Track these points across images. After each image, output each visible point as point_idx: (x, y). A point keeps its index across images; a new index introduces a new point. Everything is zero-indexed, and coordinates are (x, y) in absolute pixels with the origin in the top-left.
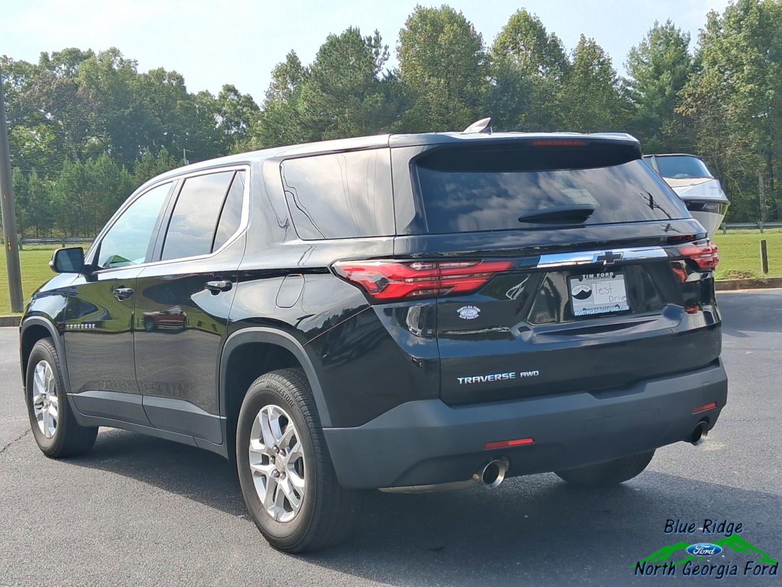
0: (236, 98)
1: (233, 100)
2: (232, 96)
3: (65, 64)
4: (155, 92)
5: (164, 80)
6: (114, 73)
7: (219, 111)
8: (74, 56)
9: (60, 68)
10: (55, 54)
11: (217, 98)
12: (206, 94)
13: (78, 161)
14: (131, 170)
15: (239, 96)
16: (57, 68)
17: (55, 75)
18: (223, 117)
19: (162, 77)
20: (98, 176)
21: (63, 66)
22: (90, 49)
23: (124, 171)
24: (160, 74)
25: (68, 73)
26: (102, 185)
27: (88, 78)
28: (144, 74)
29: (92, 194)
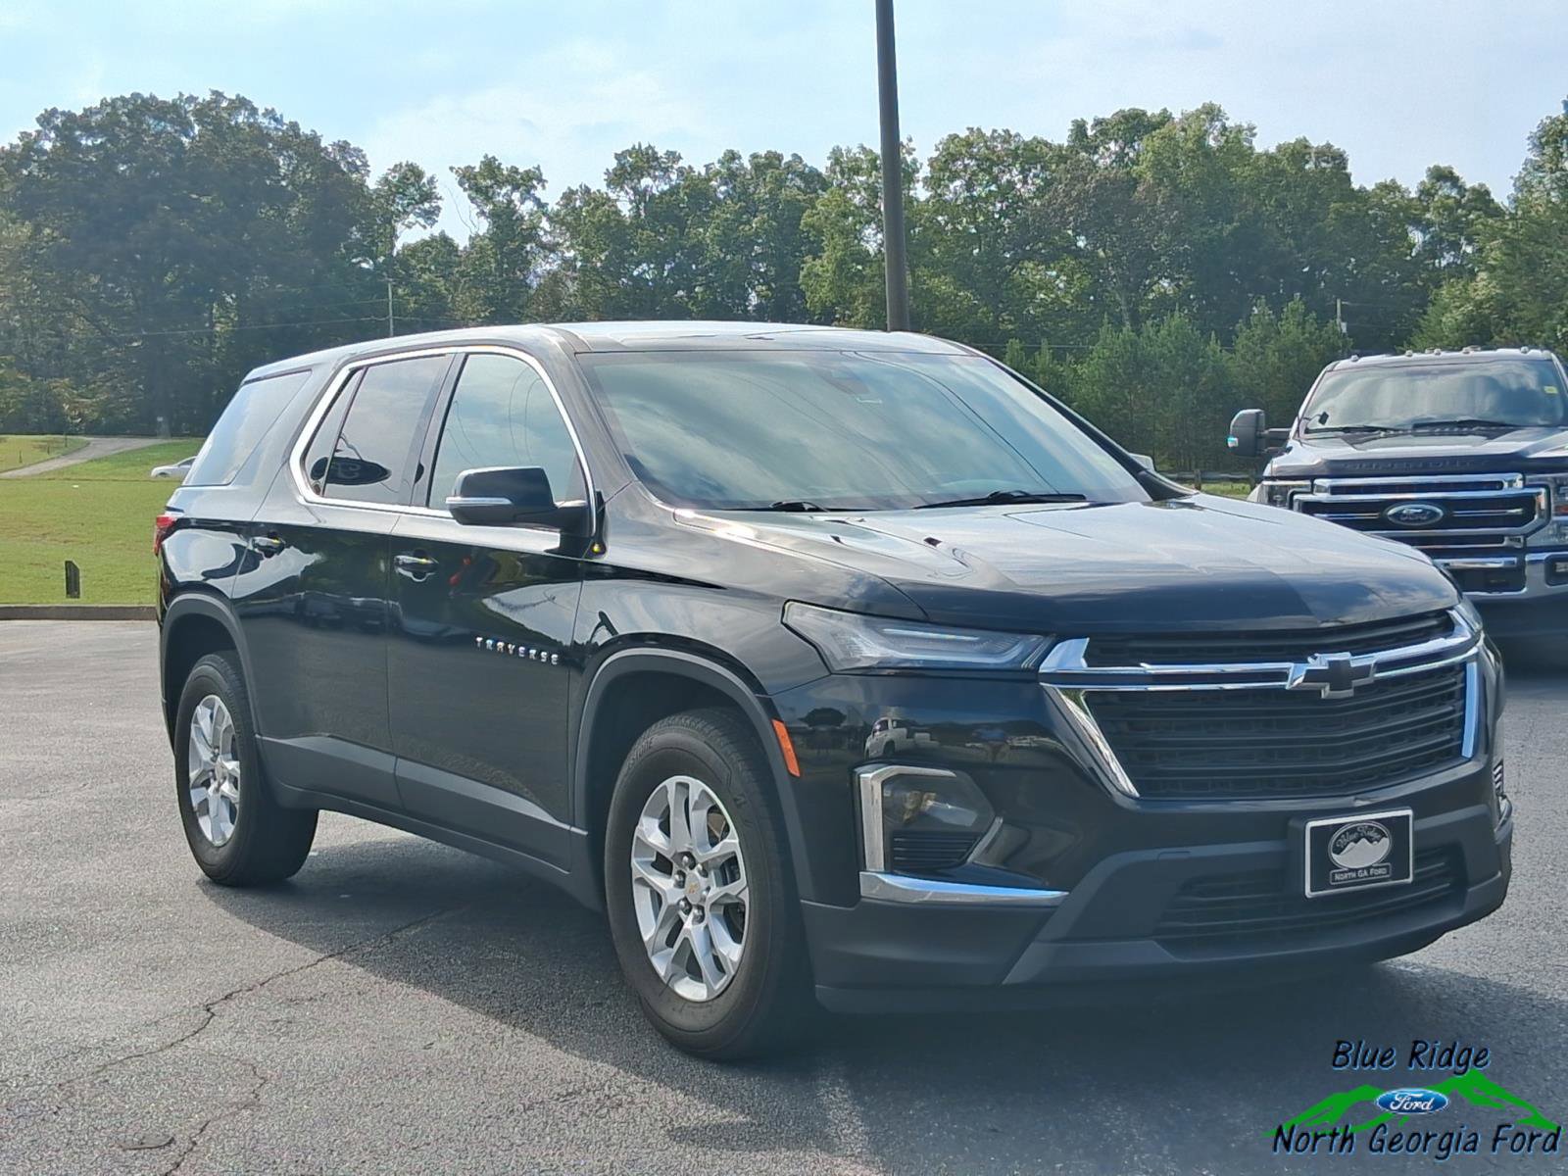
0: (1454, 193)
1: (1448, 197)
2: (1446, 189)
3: (1116, 141)
4: (1288, 187)
5: (1307, 162)
6: (1208, 153)
7: (1417, 222)
8: (1134, 125)
9: (1108, 149)
10: (1098, 122)
11: (1413, 195)
12: (1390, 188)
13: (1128, 326)
14: (1228, 343)
15: (1461, 189)
16: (1101, 148)
17: (1094, 164)
18: (1424, 232)
19: (1304, 157)
20: (1162, 356)
21: (1112, 146)
22: (1165, 110)
23: (1214, 345)
24: (1298, 152)
25: (1121, 156)
26: (1169, 373)
27: (1157, 165)
28: (1266, 154)
29: (1151, 390)
